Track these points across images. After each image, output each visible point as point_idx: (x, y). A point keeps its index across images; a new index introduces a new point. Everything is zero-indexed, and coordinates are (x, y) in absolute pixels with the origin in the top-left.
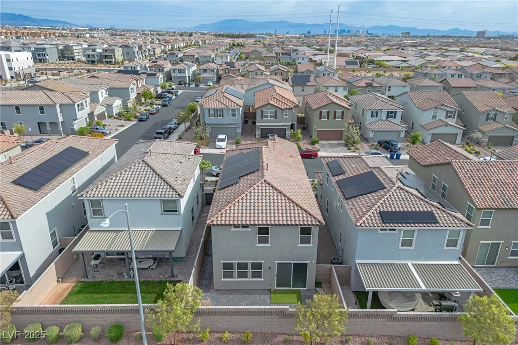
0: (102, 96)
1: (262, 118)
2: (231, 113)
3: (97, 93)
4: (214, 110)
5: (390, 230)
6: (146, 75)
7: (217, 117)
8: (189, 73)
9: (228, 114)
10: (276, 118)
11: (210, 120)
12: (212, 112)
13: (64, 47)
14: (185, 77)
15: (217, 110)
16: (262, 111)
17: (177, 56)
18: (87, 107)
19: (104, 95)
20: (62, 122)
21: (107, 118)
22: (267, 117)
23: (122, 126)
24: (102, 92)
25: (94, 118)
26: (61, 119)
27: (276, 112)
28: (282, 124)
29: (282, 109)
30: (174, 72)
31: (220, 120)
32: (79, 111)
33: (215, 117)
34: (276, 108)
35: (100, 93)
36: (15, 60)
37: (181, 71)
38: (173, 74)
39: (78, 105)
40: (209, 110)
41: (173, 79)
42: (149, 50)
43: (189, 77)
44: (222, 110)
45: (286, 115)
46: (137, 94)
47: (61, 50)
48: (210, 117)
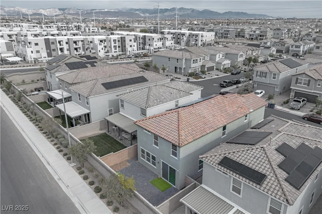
0: (219, 57)
1: (296, 83)
2: (273, 76)
3: (215, 55)
4: (261, 72)
5: (223, 172)
6: (264, 47)
7: (262, 77)
8: (304, 48)
9: (270, 77)
10: (308, 85)
11: (256, 79)
12: (259, 74)
13: (241, 30)
14: (299, 51)
15: (263, 72)
16: (297, 79)
17: (311, 36)
18: (200, 61)
19: (221, 57)
20: (184, 68)
21: (215, 69)
22: (300, 83)
23: (218, 75)
24: (219, 55)
25: (205, 69)
26: (184, 66)
27: (309, 81)
28: (313, 91)
29: (315, 80)
30: (292, 47)
31: (263, 80)
32: (193, 63)
33: (260, 77)
34: (309, 77)
35: (217, 56)
36: (205, 36)
37: (297, 47)
38: (291, 49)
39: (194, 60)
40: (257, 72)
41: (290, 52)
42: (296, 32)
43: (303, 51)
44: (266, 73)
45: (319, 85)
46: (245, 58)
47: (239, 31)
48: (257, 76)
